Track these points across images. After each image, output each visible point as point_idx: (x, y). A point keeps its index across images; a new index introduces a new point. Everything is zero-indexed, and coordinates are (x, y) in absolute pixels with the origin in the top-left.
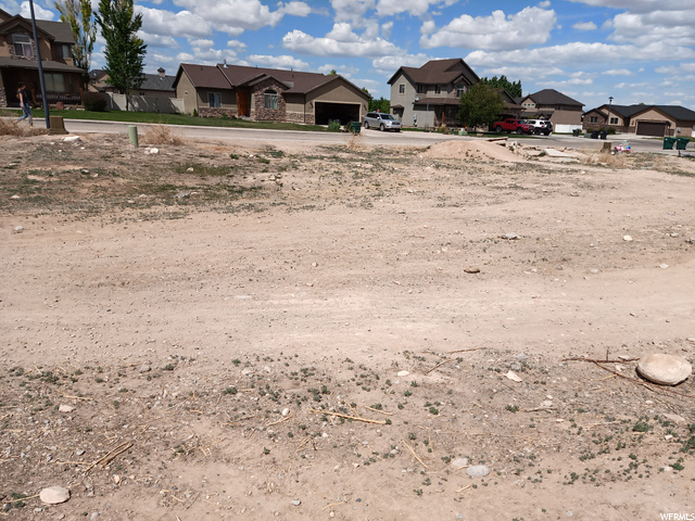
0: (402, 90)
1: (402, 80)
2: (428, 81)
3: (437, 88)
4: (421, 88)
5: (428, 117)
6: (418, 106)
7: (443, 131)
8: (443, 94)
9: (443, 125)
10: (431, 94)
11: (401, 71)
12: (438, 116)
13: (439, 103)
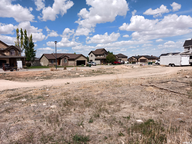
0: (92, 56)
1: (92, 54)
2: (98, 54)
3: (100, 55)
4: (96, 55)
5: (99, 62)
6: (96, 60)
7: (102, 65)
8: (101, 57)
9: (102, 64)
10: (98, 57)
11: (92, 52)
12: (101, 62)
13: (101, 59)
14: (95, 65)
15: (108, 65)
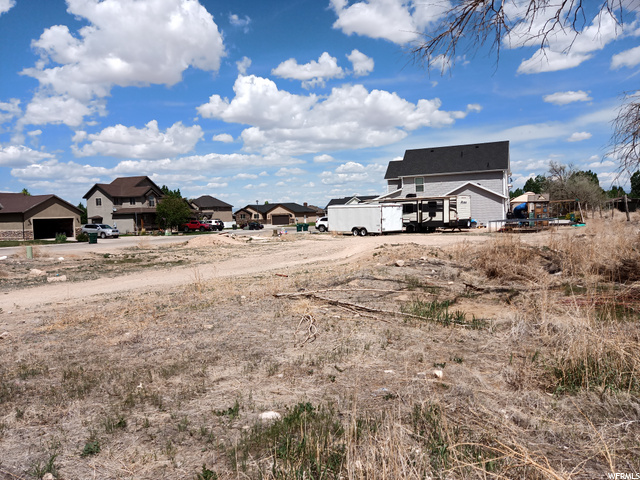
0: (98, 202)
1: (98, 194)
2: (122, 195)
3: (132, 200)
4: (117, 200)
5: (128, 224)
6: (116, 216)
7: (144, 234)
8: (138, 205)
9: (143, 230)
10: (127, 205)
11: (97, 187)
12: (138, 223)
13: (136, 212)
14: (116, 237)
15: (163, 234)
